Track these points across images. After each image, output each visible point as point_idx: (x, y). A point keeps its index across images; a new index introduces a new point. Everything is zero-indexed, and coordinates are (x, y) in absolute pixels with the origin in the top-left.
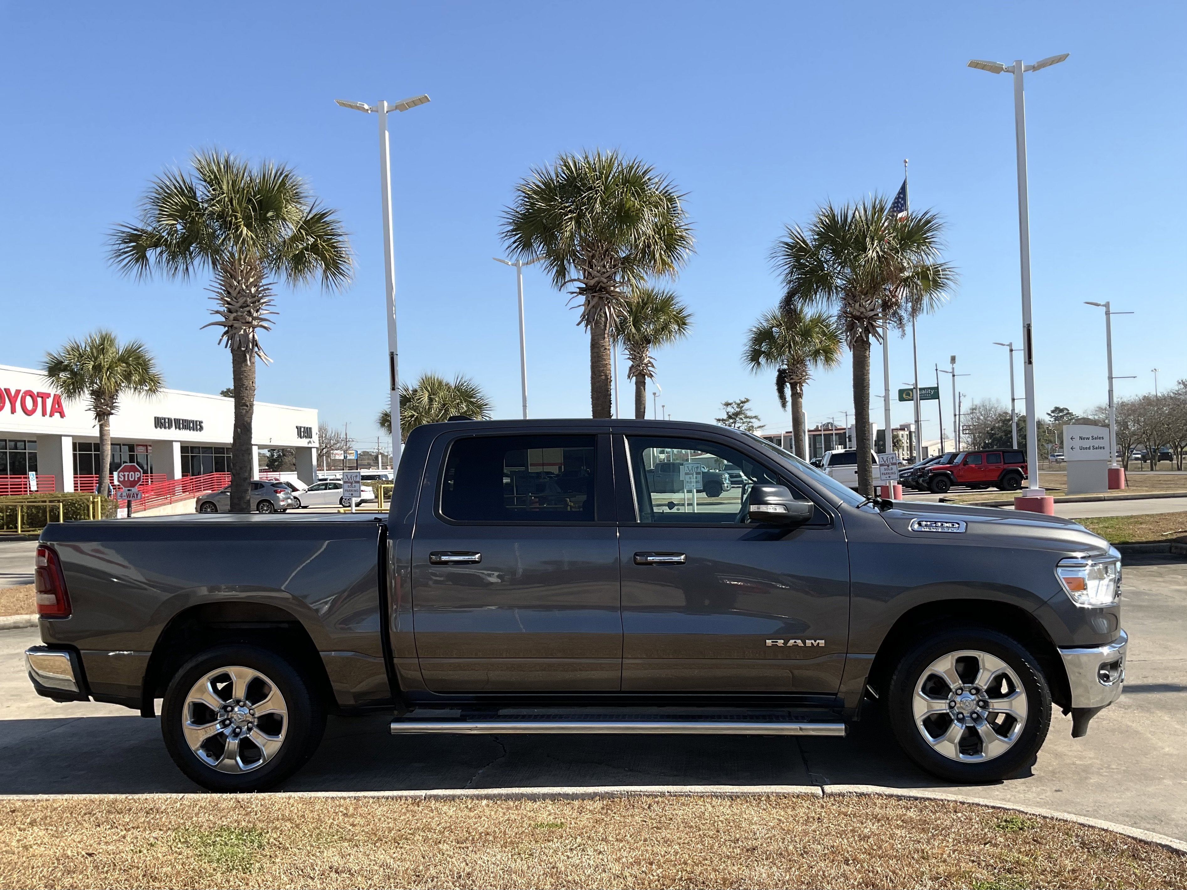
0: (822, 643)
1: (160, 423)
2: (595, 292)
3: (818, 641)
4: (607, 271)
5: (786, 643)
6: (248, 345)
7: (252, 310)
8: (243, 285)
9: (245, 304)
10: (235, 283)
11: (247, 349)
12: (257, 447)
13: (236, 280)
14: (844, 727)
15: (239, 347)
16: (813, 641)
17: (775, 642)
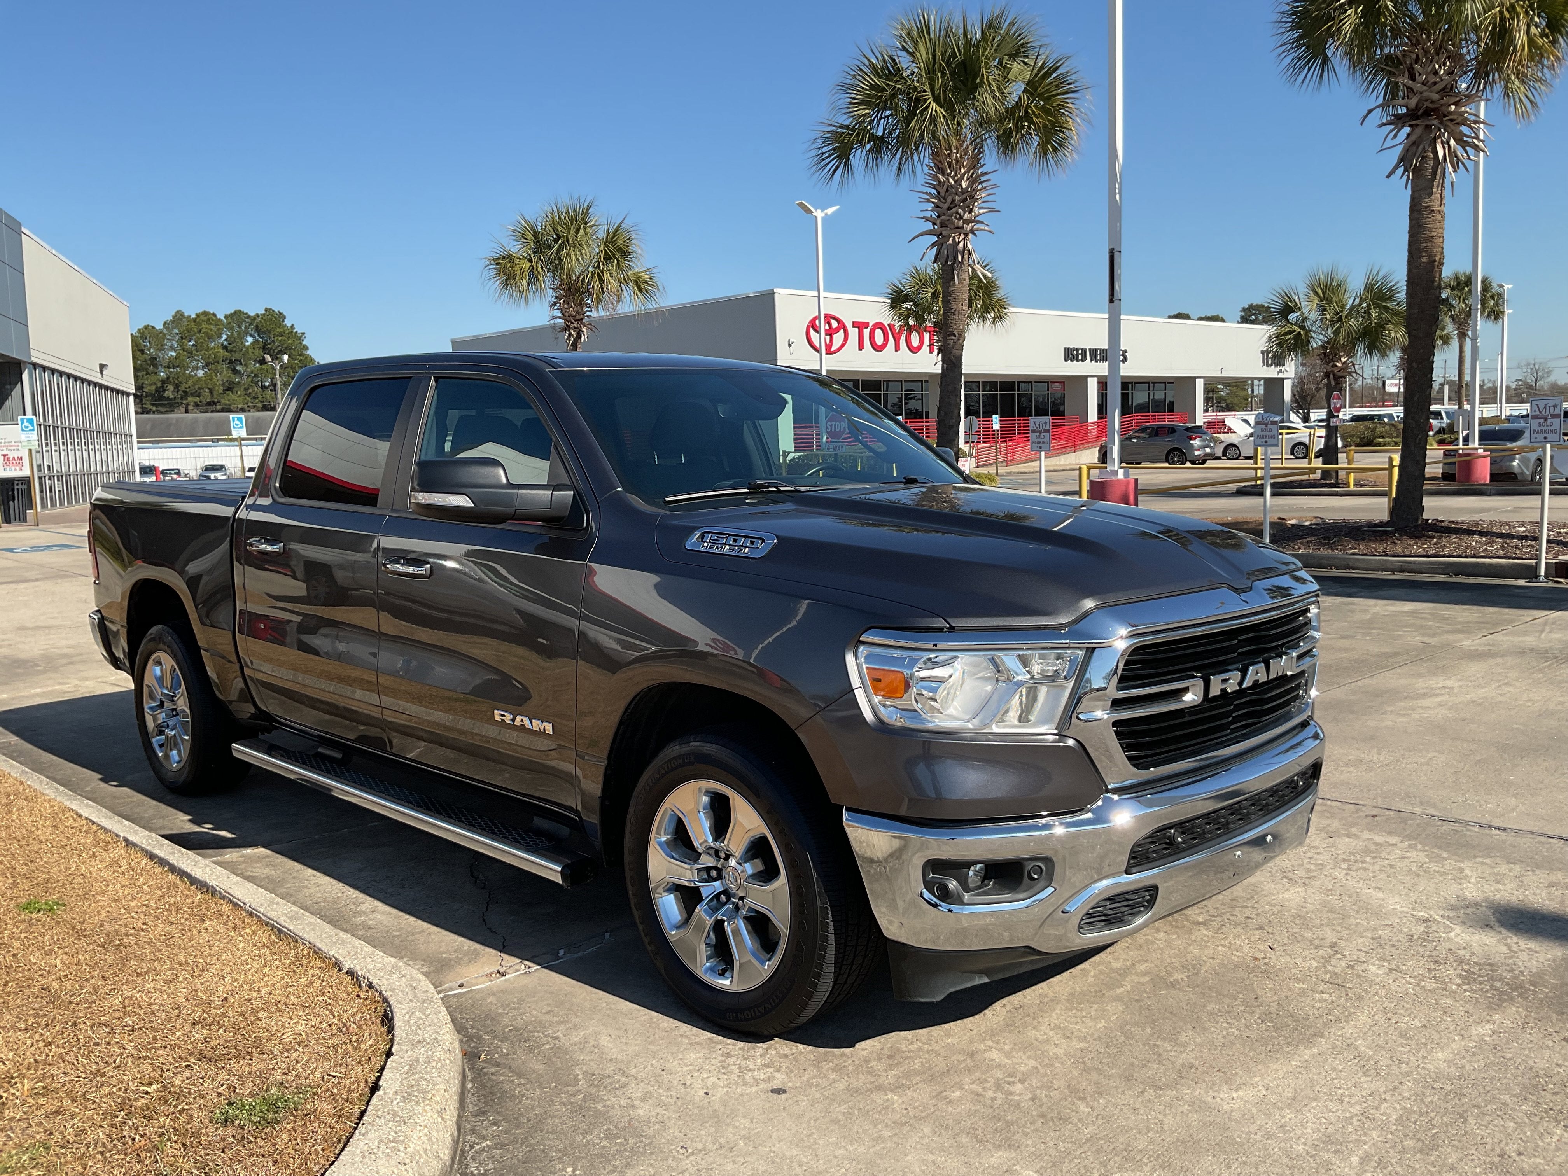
0: (549, 728)
1: (1071, 354)
2: (1417, 118)
3: (545, 723)
4: (1442, 80)
5: (513, 720)
6: (956, 257)
7: (961, 211)
8: (951, 180)
9: (953, 205)
10: (942, 178)
11: (954, 263)
12: (1202, 380)
13: (943, 175)
14: (559, 869)
15: (947, 262)
16: (539, 722)
17: (504, 716)
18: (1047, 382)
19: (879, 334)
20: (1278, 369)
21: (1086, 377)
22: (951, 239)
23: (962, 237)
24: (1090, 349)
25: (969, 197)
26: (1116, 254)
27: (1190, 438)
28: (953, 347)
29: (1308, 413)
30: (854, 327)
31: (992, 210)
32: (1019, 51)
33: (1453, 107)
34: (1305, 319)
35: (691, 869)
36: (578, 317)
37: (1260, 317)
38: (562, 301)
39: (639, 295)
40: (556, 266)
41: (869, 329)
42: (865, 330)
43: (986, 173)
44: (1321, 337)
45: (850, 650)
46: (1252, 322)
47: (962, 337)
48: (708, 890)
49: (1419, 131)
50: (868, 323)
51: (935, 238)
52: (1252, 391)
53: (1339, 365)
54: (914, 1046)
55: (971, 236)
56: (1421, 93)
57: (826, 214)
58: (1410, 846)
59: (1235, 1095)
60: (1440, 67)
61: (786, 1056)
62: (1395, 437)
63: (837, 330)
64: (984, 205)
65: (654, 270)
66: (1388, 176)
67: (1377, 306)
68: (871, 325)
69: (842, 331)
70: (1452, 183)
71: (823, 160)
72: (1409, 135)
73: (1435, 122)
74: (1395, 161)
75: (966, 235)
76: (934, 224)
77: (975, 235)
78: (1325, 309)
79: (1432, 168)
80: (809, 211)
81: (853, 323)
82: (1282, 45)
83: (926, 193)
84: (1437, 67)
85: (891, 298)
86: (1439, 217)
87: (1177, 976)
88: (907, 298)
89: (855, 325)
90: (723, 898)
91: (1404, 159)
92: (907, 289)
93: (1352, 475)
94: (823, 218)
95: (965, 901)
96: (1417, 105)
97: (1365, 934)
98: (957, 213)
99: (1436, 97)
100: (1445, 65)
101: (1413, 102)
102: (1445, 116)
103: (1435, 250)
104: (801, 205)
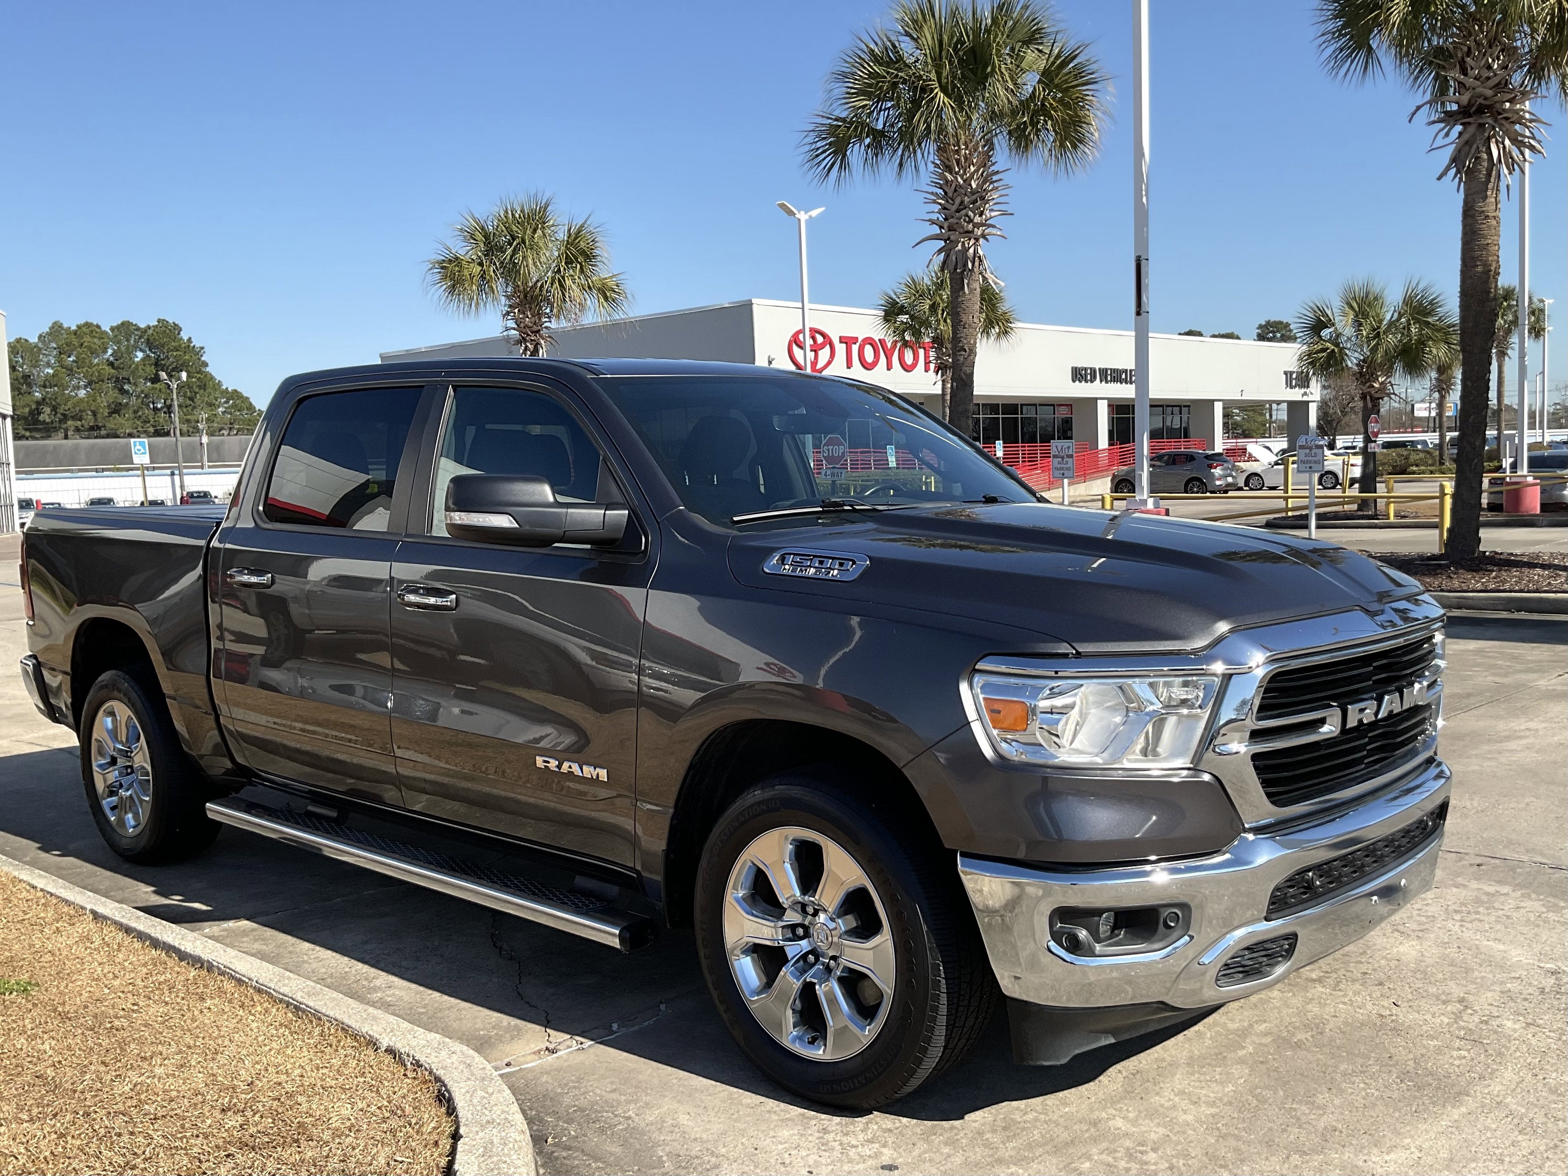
0: (603, 774)
1: (1079, 375)
2: (1470, 116)
3: (598, 770)
4: (1496, 75)
5: (559, 766)
6: (966, 265)
7: (971, 214)
8: (959, 179)
9: (962, 206)
10: (949, 177)
11: (964, 270)
12: (1221, 403)
13: (951, 173)
14: (617, 932)
15: (955, 269)
16: (592, 769)
17: (548, 762)
18: (1053, 405)
19: (869, 352)
20: (1303, 391)
21: (1096, 399)
22: (960, 245)
23: (972, 242)
24: (1100, 369)
25: (980, 198)
26: (1143, 263)
27: (1211, 467)
28: (963, 364)
29: (1334, 440)
30: (841, 342)
31: (1005, 213)
32: (1033, 38)
33: (1508, 105)
34: (1339, 335)
35: (775, 927)
36: (535, 328)
37: (1279, 335)
38: (516, 311)
39: (605, 304)
40: (511, 271)
41: (858, 344)
42: (853, 346)
43: (997, 172)
44: (1356, 355)
45: (964, 679)
46: (1270, 340)
47: (972, 352)
48: (793, 950)
49: (1472, 129)
50: (857, 338)
51: (942, 243)
52: (1271, 416)
53: (1376, 385)
54: (1030, 1116)
55: (981, 240)
56: (1474, 89)
57: (810, 217)
58: (1523, 895)
59: (1387, 1158)
60: (1493, 60)
61: (890, 1130)
62: (1430, 465)
63: (822, 346)
64: (996, 207)
65: (622, 277)
66: (1439, 179)
67: (1417, 321)
68: (860, 340)
69: (828, 347)
70: (1508, 186)
71: (817, 156)
72: (1460, 134)
73: (1490, 121)
74: (1446, 161)
75: (977, 240)
76: (941, 227)
77: (987, 240)
78: (1361, 325)
79: (1487, 170)
80: (791, 213)
81: (841, 338)
82: (1323, 35)
83: (932, 193)
84: (1490, 60)
85: (885, 311)
86: (1494, 222)
87: (1301, 1036)
88: (902, 310)
89: (842, 340)
90: (811, 958)
91: (1456, 160)
92: (902, 300)
93: (1392, 505)
94: (807, 221)
95: (1097, 952)
96: (1470, 101)
97: (1492, 988)
98: (967, 215)
99: (1489, 93)
100: (1498, 59)
101: (1465, 98)
102: (1500, 114)
103: (1490, 258)
104: (782, 206)
